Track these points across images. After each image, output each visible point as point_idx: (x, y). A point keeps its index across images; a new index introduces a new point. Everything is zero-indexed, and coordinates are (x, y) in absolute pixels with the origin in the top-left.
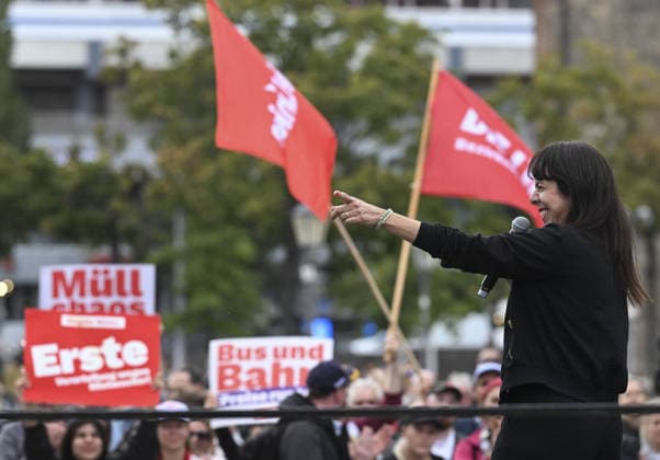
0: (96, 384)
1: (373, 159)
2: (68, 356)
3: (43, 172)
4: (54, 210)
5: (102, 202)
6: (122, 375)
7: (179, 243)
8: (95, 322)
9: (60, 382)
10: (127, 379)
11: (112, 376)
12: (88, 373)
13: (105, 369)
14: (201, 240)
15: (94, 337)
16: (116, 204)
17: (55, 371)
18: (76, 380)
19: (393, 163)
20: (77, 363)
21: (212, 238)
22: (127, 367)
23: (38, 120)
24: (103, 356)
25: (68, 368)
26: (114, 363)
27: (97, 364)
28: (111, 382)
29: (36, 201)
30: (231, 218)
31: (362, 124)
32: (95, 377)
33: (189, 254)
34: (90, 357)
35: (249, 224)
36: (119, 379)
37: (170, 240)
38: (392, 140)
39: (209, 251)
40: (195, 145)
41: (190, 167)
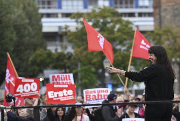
0: (62, 99)
1: (120, 50)
2: (56, 94)
3: (50, 54)
4: (52, 62)
5: (62, 60)
6: (67, 97)
7: (79, 69)
8: (61, 86)
9: (54, 99)
10: (68, 98)
11: (65, 98)
12: (60, 97)
13: (64, 96)
14: (84, 68)
15: (61, 89)
16: (65, 61)
17: (53, 97)
18: (58, 99)
19: (124, 50)
20: (58, 95)
21: (86, 67)
22: (68, 96)
23: (48, 43)
24: (63, 93)
25: (56, 96)
26: (66, 95)
27: (62, 95)
28: (65, 99)
29: (48, 60)
30: (90, 63)
31: (118, 42)
32: (62, 98)
33: (81, 71)
34: (60, 94)
35: (94, 64)
36: (67, 98)
37: (77, 68)
38: (124, 45)
39: (86, 70)
40: (82, 48)
41: (81, 53)
